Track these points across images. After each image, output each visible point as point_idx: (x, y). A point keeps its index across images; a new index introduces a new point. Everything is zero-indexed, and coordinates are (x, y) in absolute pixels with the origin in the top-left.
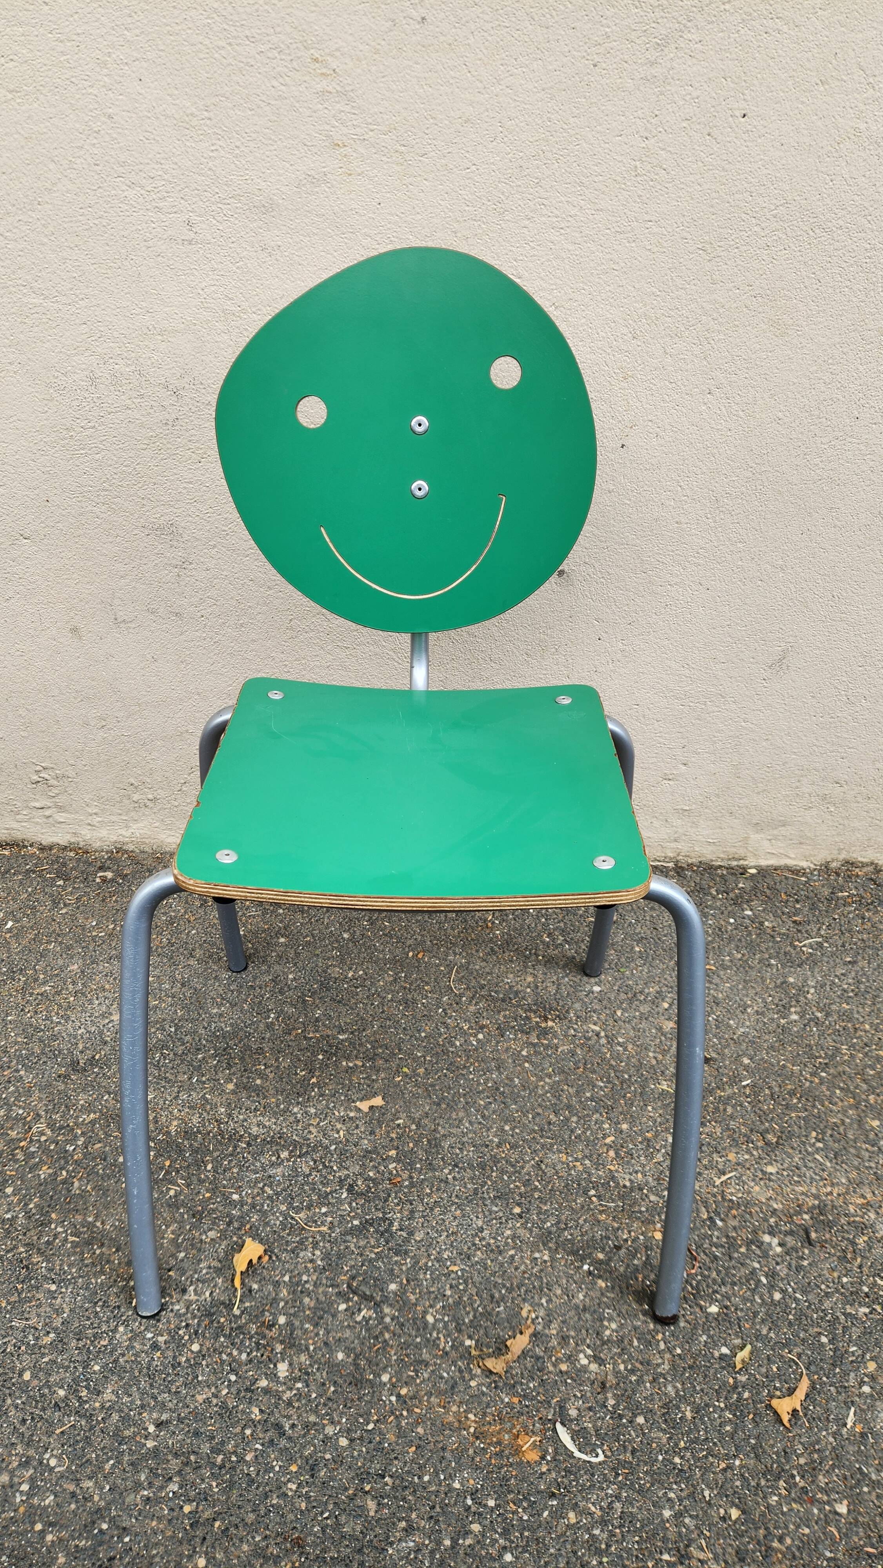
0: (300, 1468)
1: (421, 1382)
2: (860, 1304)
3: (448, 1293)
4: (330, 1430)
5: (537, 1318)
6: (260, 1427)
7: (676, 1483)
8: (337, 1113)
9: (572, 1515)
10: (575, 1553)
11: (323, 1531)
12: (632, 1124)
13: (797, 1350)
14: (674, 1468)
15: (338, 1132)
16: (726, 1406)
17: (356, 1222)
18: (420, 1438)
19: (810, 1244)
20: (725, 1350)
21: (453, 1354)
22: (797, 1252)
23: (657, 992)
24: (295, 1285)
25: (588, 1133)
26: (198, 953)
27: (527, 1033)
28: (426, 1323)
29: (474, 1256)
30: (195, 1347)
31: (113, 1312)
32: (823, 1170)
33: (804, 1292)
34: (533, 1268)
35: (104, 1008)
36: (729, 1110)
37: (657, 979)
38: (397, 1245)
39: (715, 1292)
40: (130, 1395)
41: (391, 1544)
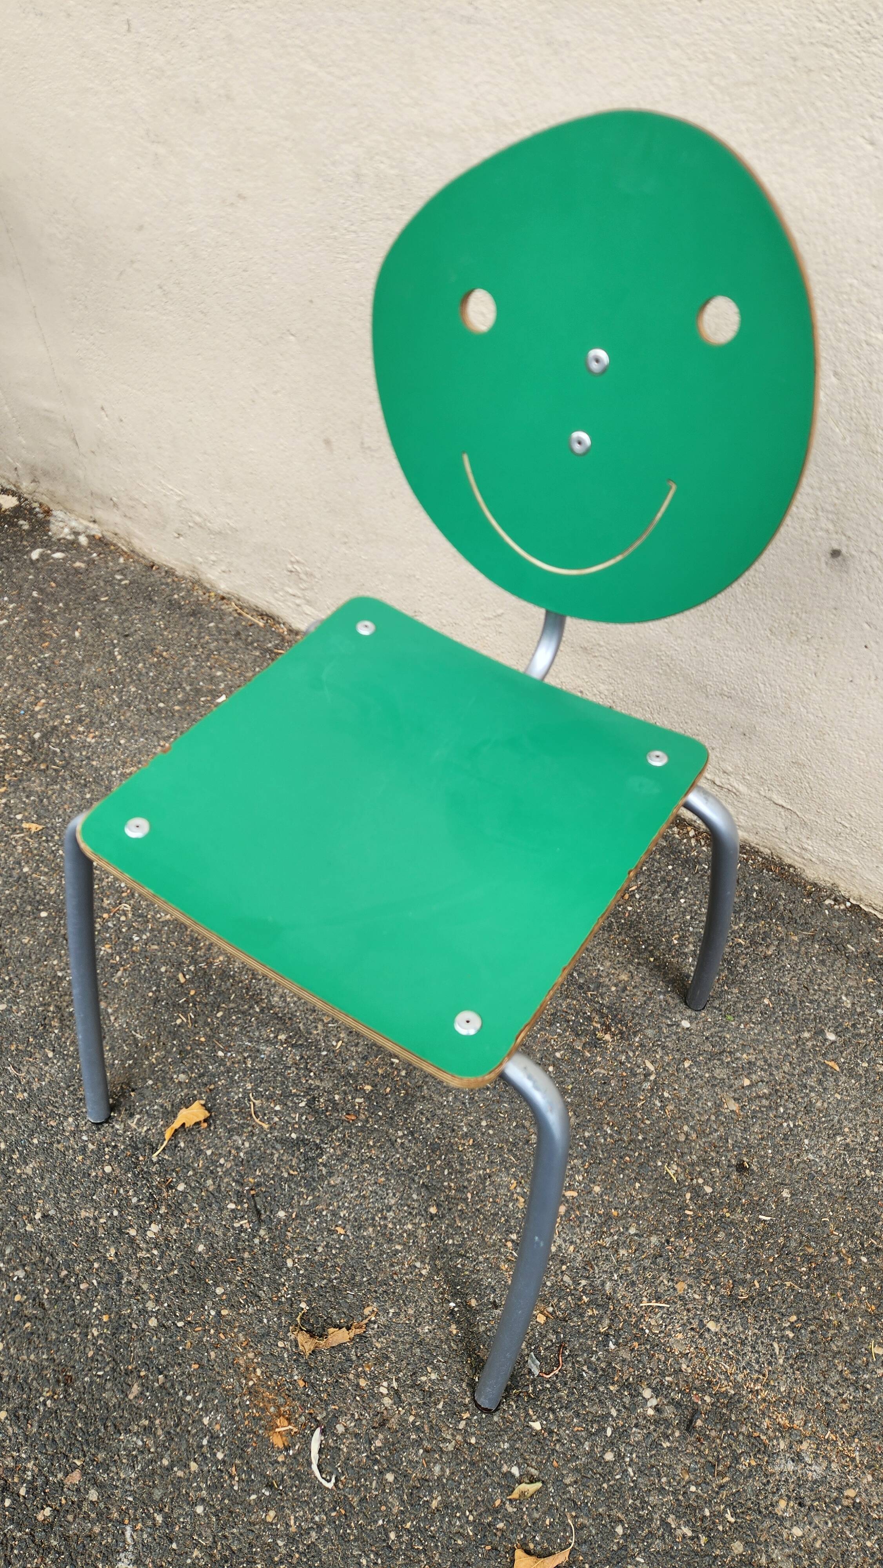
0: (110, 1320)
1: (243, 1314)
2: (687, 1524)
3: (320, 1249)
4: (150, 1305)
5: (375, 1322)
6: (106, 1267)
7: (377, 1554)
9: (272, 1513)
10: (251, 1546)
11: (92, 1382)
12: (607, 1190)
13: (584, 1520)
14: (384, 1540)
15: (337, 1042)
16: (474, 1521)
17: (294, 1136)
18: (208, 1361)
19: (688, 1428)
20: (515, 1471)
21: (287, 1307)
22: (667, 1428)
23: (749, 1063)
24: (210, 1164)
27: (577, 1035)
28: (283, 1265)
29: (366, 1229)
30: (108, 1169)
32: (770, 1363)
33: (640, 1471)
34: (405, 1274)
36: (721, 1235)
37: (761, 1047)
38: (312, 1177)
39: (551, 1410)
40: (42, 1179)
41: (127, 1431)
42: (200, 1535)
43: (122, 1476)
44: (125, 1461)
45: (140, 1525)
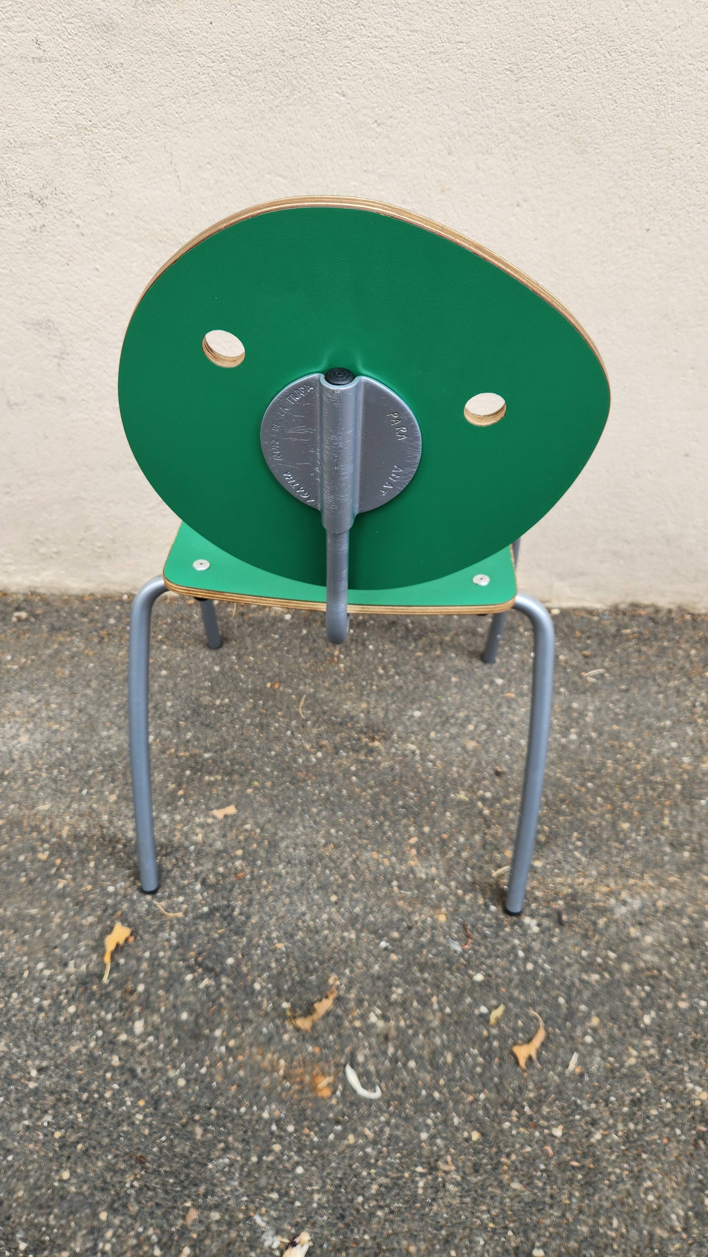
0: (146, 1102)
1: (246, 1036)
2: (594, 972)
3: (273, 965)
4: (172, 1074)
5: (341, 985)
6: (118, 1071)
7: (435, 1112)
8: (197, 820)
9: (351, 1137)
10: (350, 1166)
11: (161, 1150)
12: (432, 827)
13: (540, 1008)
14: (434, 1101)
15: (197, 835)
16: (479, 1053)
17: (205, 909)
18: (241, 1078)
19: (561, 924)
20: (484, 1009)
21: (273, 1014)
22: (550, 931)
23: (466, 716)
24: (153, 960)
25: (397, 834)
26: (94, 684)
27: (357, 752)
28: (253, 990)
29: (296, 935)
30: (72, 1009)
31: (9, 982)
32: (579, 864)
34: (341, 944)
35: (14, 731)
37: (467, 705)
38: (236, 926)
39: (483, 963)
40: (18, 1047)
41: (211, 1160)
42: (310, 1185)
43: (228, 1189)
44: (223, 1179)
45: (263, 1210)
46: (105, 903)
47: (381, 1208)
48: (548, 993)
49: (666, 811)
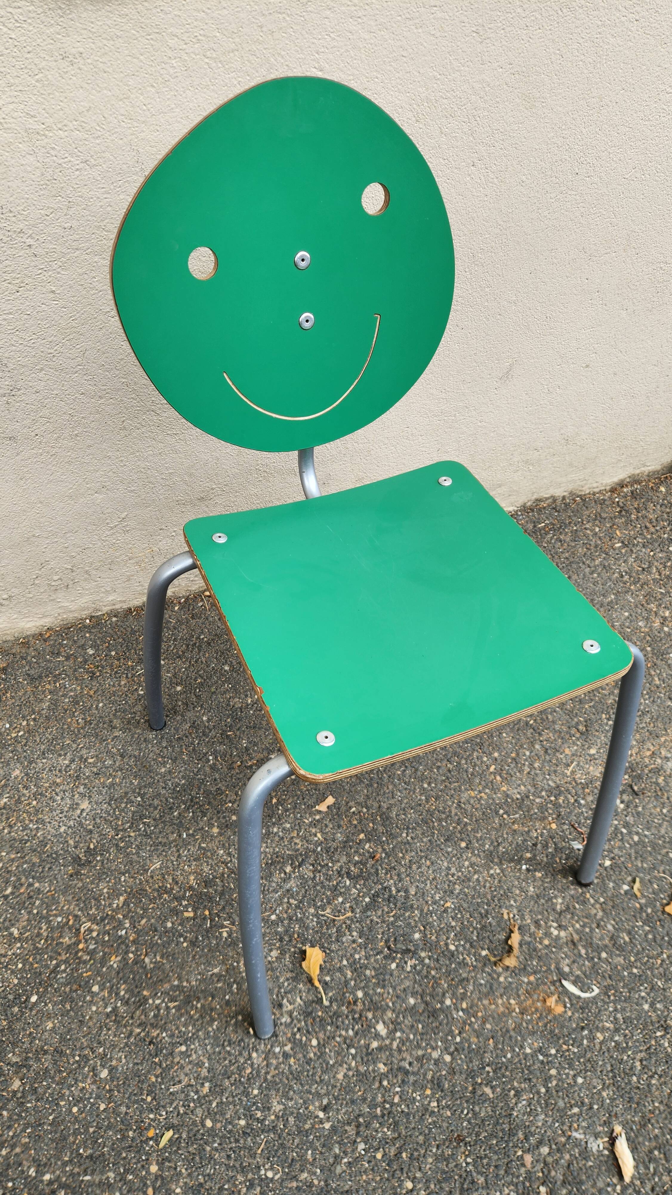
0: (431, 1089)
1: (471, 994)
3: (453, 924)
4: (435, 1055)
5: (514, 916)
6: (390, 1076)
7: (641, 985)
8: (306, 821)
9: (599, 1035)
10: (612, 1057)
11: (469, 1122)
14: (636, 977)
15: (316, 836)
16: (643, 923)
17: (367, 900)
18: (491, 1031)
19: (637, 795)
20: (626, 887)
21: (480, 965)
22: (633, 803)
24: (354, 966)
25: (477, 768)
28: (451, 952)
29: (455, 889)
30: (314, 1042)
31: (240, 1045)
33: (648, 829)
34: (494, 882)
35: (69, 801)
38: (402, 904)
40: (291, 1099)
41: (513, 1109)
42: (595, 1088)
43: (540, 1124)
44: (532, 1118)
45: (575, 1125)
46: (277, 933)
47: (652, 1077)
48: (660, 854)
49: (653, 673)
